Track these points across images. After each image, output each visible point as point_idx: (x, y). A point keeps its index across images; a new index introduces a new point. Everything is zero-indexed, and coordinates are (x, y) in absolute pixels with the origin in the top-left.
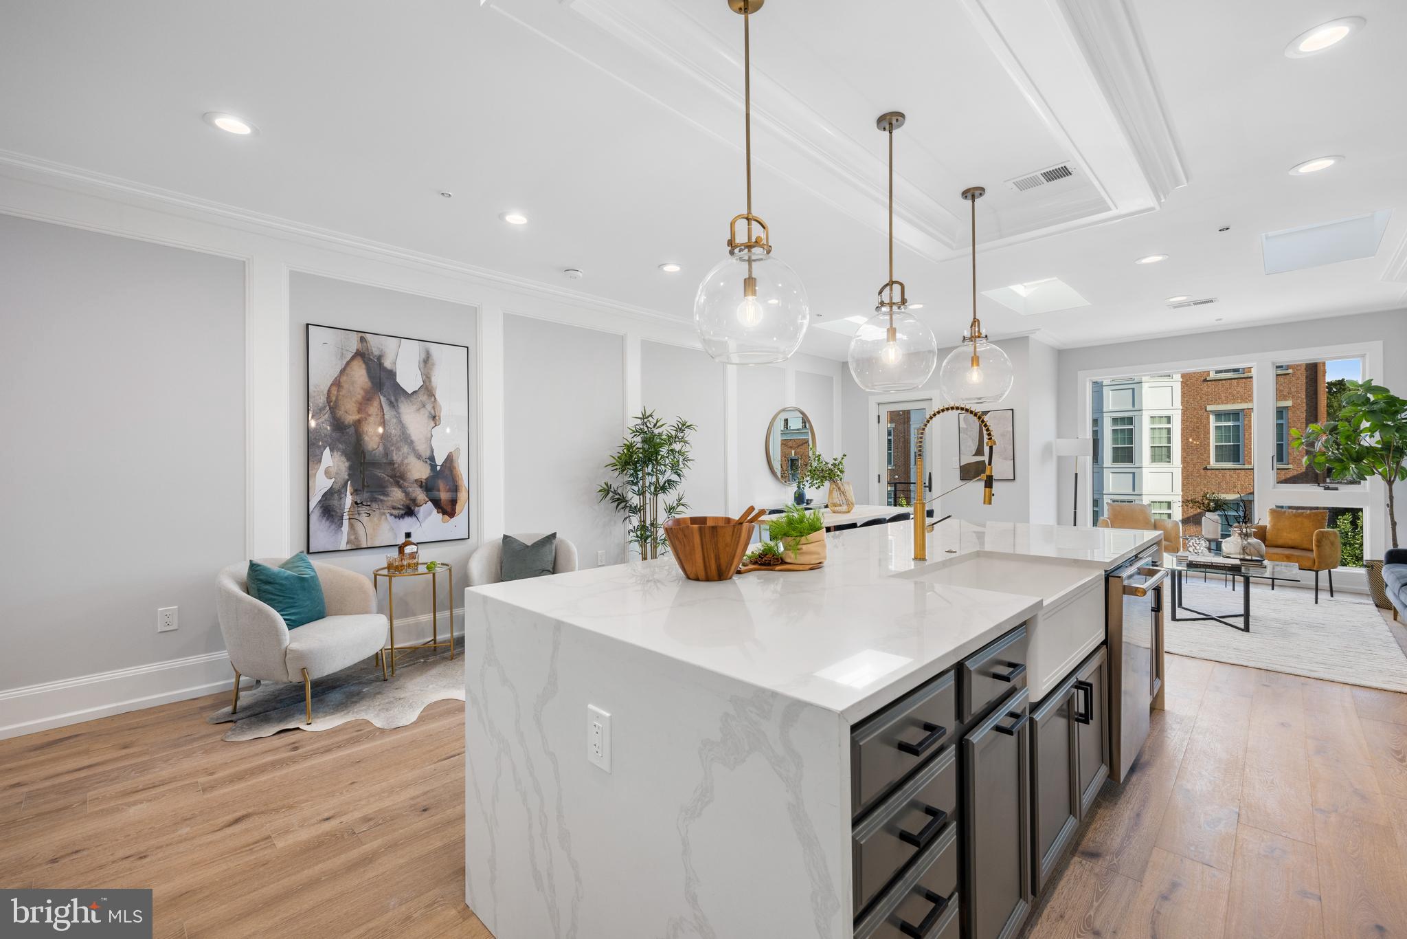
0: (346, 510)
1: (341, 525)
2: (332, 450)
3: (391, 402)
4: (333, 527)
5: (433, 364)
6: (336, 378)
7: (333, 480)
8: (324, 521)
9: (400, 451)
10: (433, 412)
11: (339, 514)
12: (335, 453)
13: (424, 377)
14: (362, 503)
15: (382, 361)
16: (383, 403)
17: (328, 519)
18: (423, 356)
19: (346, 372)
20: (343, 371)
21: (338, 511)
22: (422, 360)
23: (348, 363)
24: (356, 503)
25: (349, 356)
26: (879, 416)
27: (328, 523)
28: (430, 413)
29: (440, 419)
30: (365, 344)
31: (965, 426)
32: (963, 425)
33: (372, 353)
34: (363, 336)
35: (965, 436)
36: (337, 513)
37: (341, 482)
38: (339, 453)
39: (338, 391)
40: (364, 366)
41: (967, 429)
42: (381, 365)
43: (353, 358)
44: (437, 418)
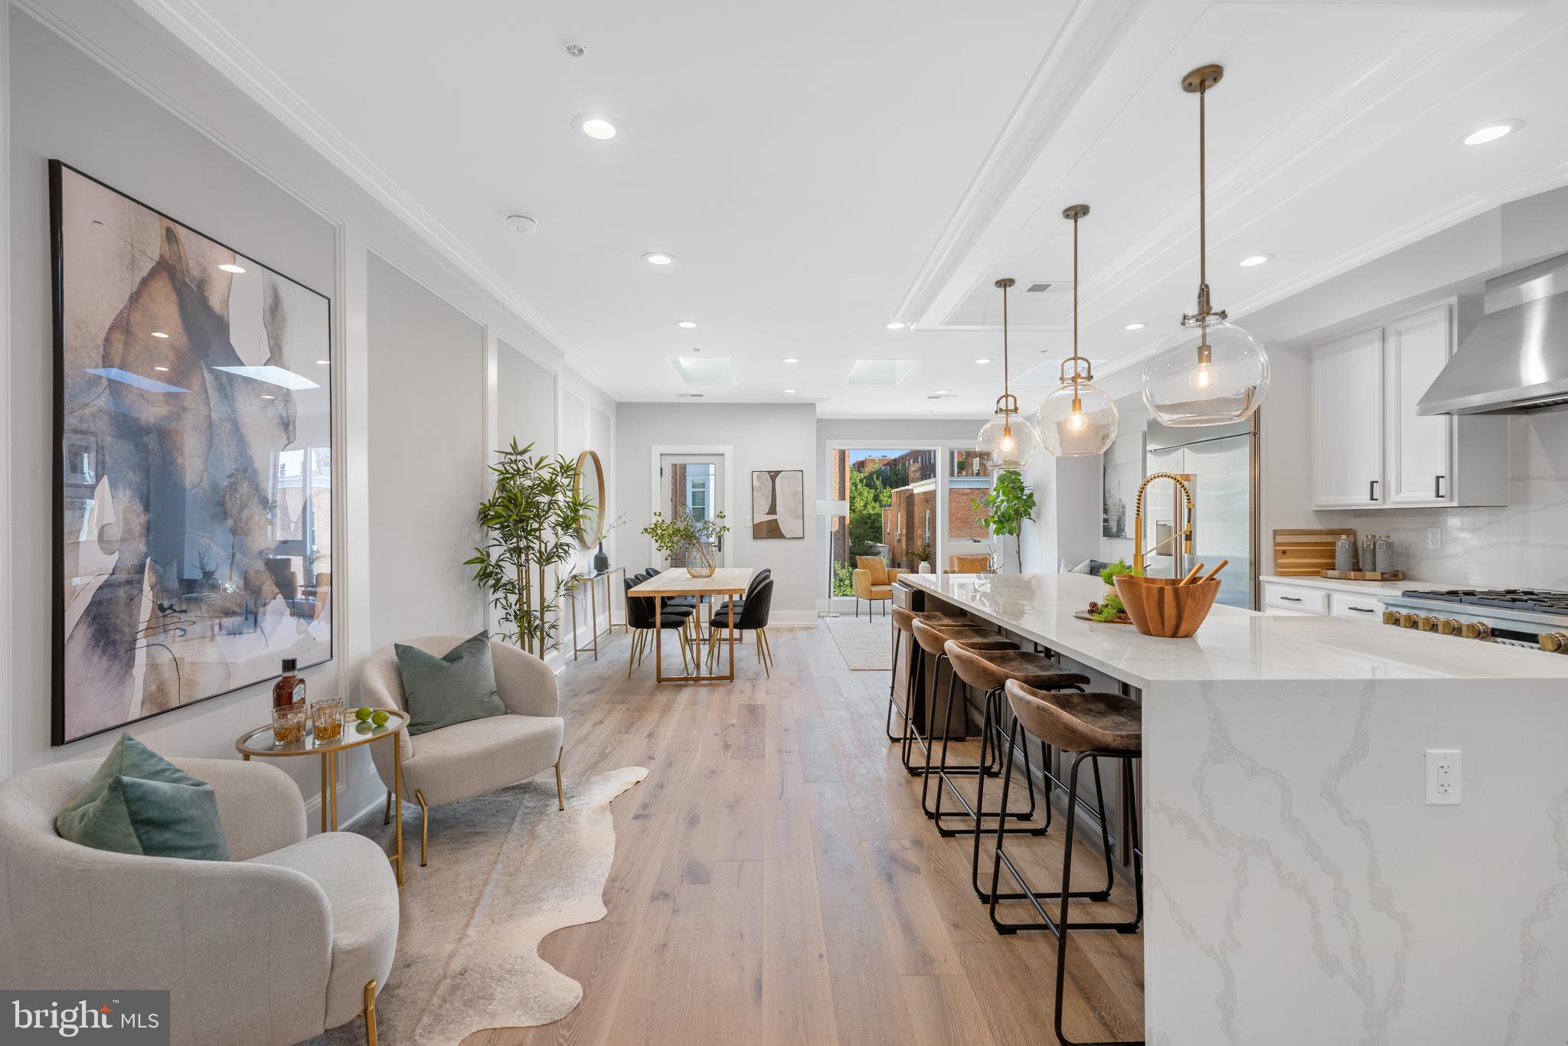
0: (142, 626)
1: (130, 663)
2: (113, 485)
3: (221, 385)
4: (116, 669)
5: (284, 320)
6: (121, 312)
7: (116, 556)
8: (96, 658)
9: (236, 490)
10: (284, 414)
11: (128, 638)
12: (121, 493)
13: (272, 342)
14: (171, 608)
15: (206, 294)
16: (208, 385)
17: (104, 652)
18: (269, 300)
19: (141, 301)
20: (135, 298)
21: (126, 629)
22: (267, 308)
23: (145, 282)
24: (161, 608)
25: (147, 267)
26: (661, 468)
27: (105, 663)
28: (281, 418)
29: (294, 429)
30: (175, 247)
31: (759, 485)
32: (756, 483)
33: (188, 270)
34: (171, 228)
35: (759, 494)
36: (125, 633)
37: (131, 560)
38: (128, 492)
39: (126, 344)
40: (173, 296)
41: (760, 488)
42: (203, 301)
43: (153, 274)
44: (291, 428)
